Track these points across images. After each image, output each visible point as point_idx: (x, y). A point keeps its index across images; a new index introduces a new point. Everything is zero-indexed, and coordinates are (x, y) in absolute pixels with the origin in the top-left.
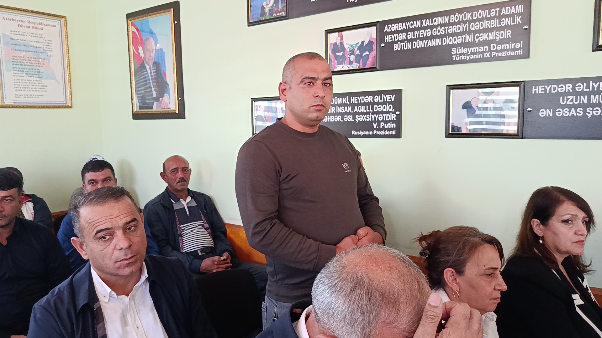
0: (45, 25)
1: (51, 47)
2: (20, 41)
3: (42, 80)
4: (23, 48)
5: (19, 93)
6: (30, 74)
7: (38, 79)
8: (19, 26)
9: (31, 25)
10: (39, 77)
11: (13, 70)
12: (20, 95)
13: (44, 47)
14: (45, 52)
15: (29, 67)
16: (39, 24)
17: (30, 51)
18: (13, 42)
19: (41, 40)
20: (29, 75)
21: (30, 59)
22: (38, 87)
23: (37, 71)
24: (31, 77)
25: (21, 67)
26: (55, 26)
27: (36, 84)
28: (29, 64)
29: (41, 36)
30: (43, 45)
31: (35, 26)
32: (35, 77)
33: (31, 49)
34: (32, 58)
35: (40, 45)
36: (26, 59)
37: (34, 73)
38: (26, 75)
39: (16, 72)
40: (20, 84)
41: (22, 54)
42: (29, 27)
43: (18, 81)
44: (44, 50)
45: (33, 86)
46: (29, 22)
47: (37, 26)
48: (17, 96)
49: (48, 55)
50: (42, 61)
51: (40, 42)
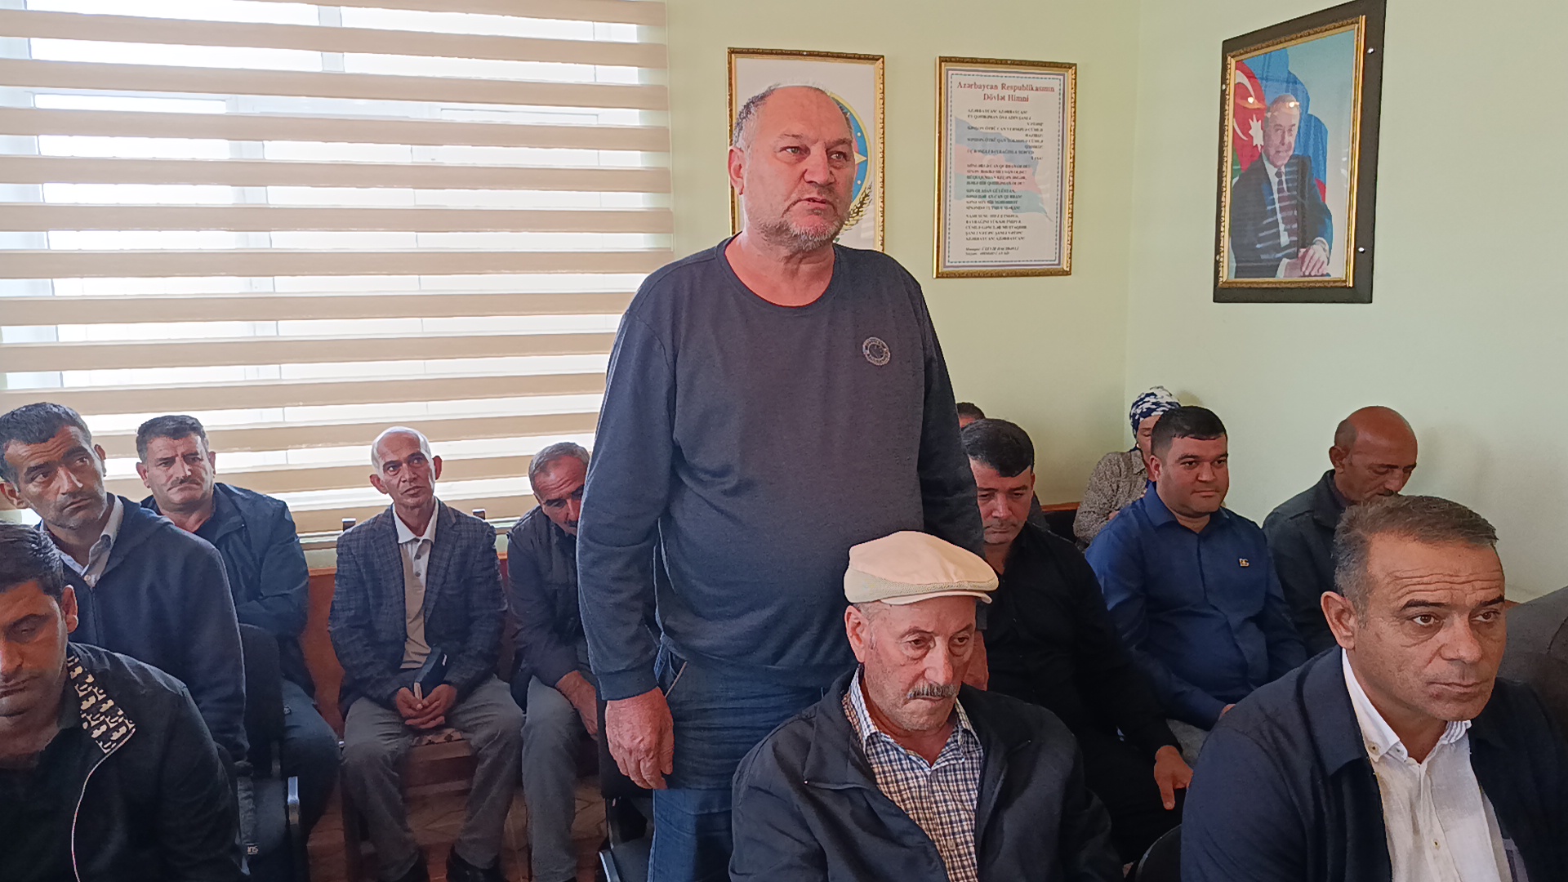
0: (1034, 89)
1: (1040, 139)
2: (984, 131)
3: (1018, 214)
4: (989, 146)
5: (973, 244)
6: (997, 202)
7: (1010, 212)
8: (986, 97)
9: (1006, 93)
10: (1011, 208)
11: (968, 196)
12: (975, 250)
13: (1028, 138)
14: (1028, 149)
15: (995, 187)
16: (1022, 88)
17: (1000, 152)
18: (972, 134)
19: (1023, 124)
20: (994, 205)
21: (999, 169)
22: (1008, 230)
23: (1009, 194)
24: (997, 208)
25: (982, 187)
26: (1052, 89)
27: (1004, 225)
28: (996, 180)
29: (1024, 115)
30: (1027, 135)
31: (1014, 94)
32: (1006, 208)
33: (1004, 146)
34: (1003, 166)
35: (1020, 136)
36: (992, 169)
37: (1003, 199)
38: (990, 205)
39: (972, 199)
40: (978, 225)
41: (987, 159)
42: (1003, 98)
43: (974, 219)
44: (1027, 147)
45: (999, 227)
46: (1003, 86)
47: (1018, 93)
48: (969, 252)
49: (1034, 156)
50: (1021, 172)
51: (1022, 129)
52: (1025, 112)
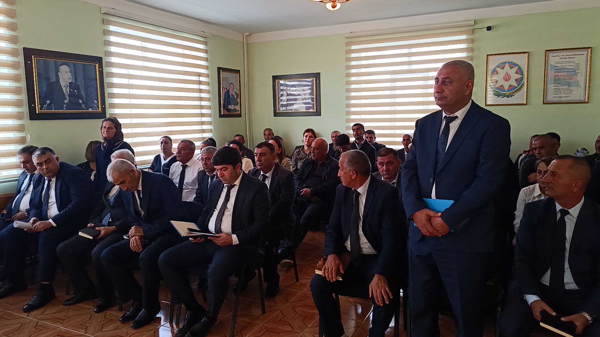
0: (578, 55)
1: (578, 68)
7: (568, 87)
9: (567, 57)
11: (554, 84)
12: (556, 97)
15: (563, 81)
16: (573, 55)
17: (565, 72)
18: (556, 68)
19: (573, 64)
20: (563, 85)
21: (564, 76)
23: (568, 82)
24: (564, 86)
26: (584, 54)
28: (564, 79)
32: (566, 86)
33: (567, 70)
34: (566, 75)
35: (572, 67)
36: (562, 76)
37: (566, 84)
38: (561, 85)
40: (557, 91)
42: (566, 58)
43: (556, 89)
46: (567, 55)
47: (571, 57)
48: (554, 97)
49: (576, 72)
50: (572, 77)
51: (573, 66)
52: (574, 61)
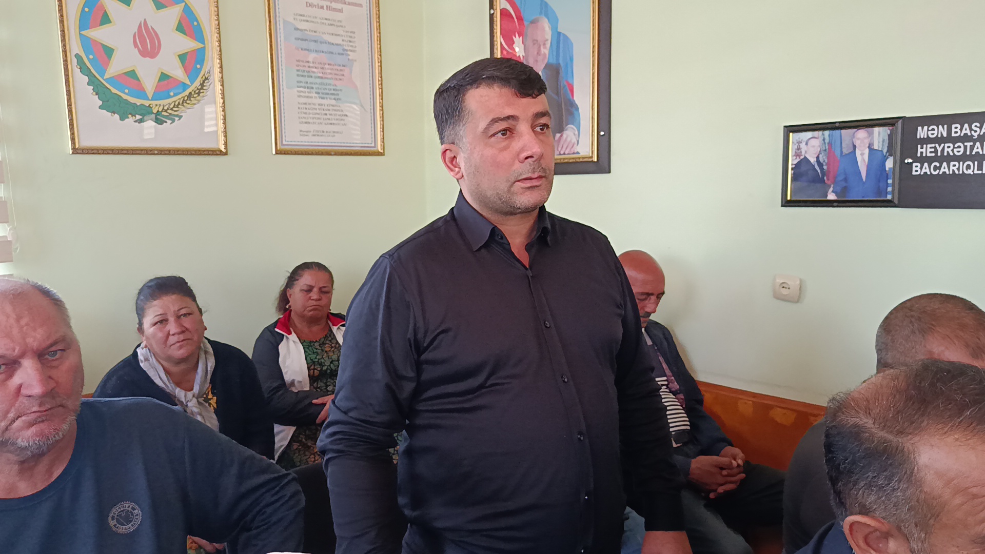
0: (347, 3)
1: (354, 45)
2: (308, 33)
3: (341, 105)
4: (312, 46)
5: (305, 127)
7: (333, 102)
8: (308, 4)
9: (324, 4)
10: (335, 99)
11: (298, 87)
12: (307, 132)
13: (344, 43)
15: (321, 81)
16: (337, 1)
17: (323, 52)
18: (298, 34)
19: (340, 31)
20: (321, 95)
21: (322, 66)
22: (333, 117)
23: (332, 87)
24: (323, 98)
25: (309, 80)
27: (330, 112)
28: (321, 75)
29: (339, 24)
30: (343, 40)
31: (331, 5)
32: (330, 99)
33: (324, 47)
34: (325, 64)
35: (338, 40)
36: (317, 65)
38: (316, 95)
39: (302, 89)
40: (308, 111)
41: (312, 57)
42: (322, 7)
43: (305, 106)
44: (344, 50)
45: (326, 114)
47: (334, 5)
49: (350, 58)
50: (341, 70)
51: (339, 35)
52: (340, 21)
